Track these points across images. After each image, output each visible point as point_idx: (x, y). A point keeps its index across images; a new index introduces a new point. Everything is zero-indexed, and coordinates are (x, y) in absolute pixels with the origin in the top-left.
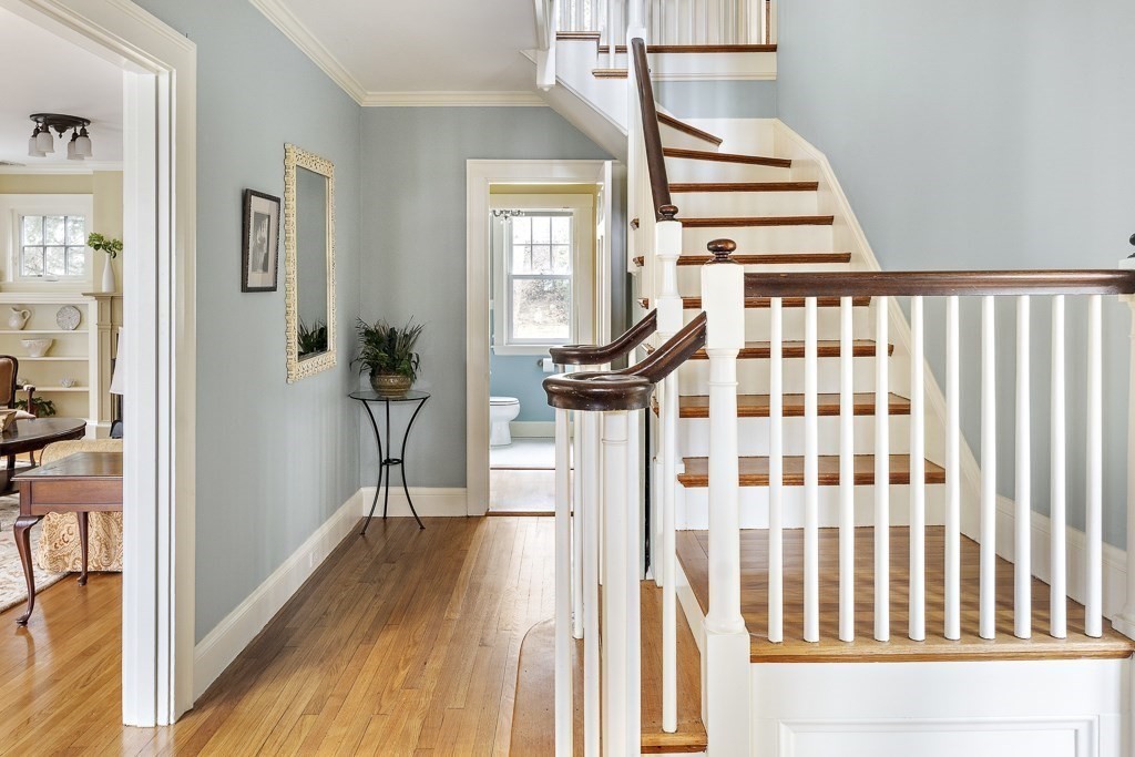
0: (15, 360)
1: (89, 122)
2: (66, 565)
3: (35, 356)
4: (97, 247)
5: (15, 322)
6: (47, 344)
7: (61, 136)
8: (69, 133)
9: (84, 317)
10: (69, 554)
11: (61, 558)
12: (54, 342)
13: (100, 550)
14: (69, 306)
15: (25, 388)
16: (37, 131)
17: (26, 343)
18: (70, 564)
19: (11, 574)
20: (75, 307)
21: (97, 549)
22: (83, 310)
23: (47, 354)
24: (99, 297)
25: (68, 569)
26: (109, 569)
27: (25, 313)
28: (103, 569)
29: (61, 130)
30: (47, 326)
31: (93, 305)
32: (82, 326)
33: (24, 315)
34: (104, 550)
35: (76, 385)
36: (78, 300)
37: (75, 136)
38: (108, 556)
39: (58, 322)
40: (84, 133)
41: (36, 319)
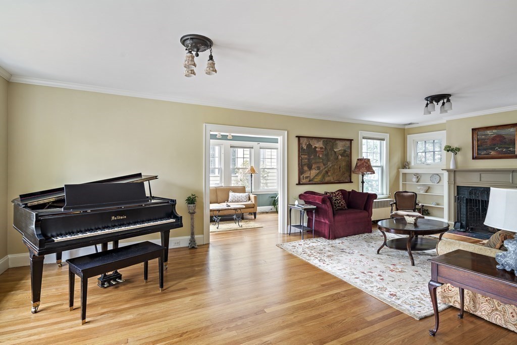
0: (416, 194)
1: (450, 95)
2: (450, 302)
3: (422, 192)
4: (448, 151)
5: (414, 180)
6: (426, 188)
7: (437, 104)
8: (441, 102)
9: (442, 179)
10: (451, 297)
11: (448, 297)
12: (429, 187)
13: (470, 302)
14: (435, 174)
15: (420, 205)
16: (427, 105)
17: (419, 188)
18: (452, 302)
19: (422, 294)
20: (438, 175)
21: (468, 300)
22: (442, 177)
23: (426, 192)
24: (449, 171)
25: (451, 304)
26: (475, 313)
27: (418, 176)
28: (471, 312)
29: (438, 102)
30: (426, 181)
31: (446, 174)
32: (440, 182)
33: (418, 177)
34: (472, 302)
35: (438, 205)
36: (439, 172)
37: (443, 104)
38: (475, 307)
39: (431, 180)
40: (448, 101)
41: (422, 179)
